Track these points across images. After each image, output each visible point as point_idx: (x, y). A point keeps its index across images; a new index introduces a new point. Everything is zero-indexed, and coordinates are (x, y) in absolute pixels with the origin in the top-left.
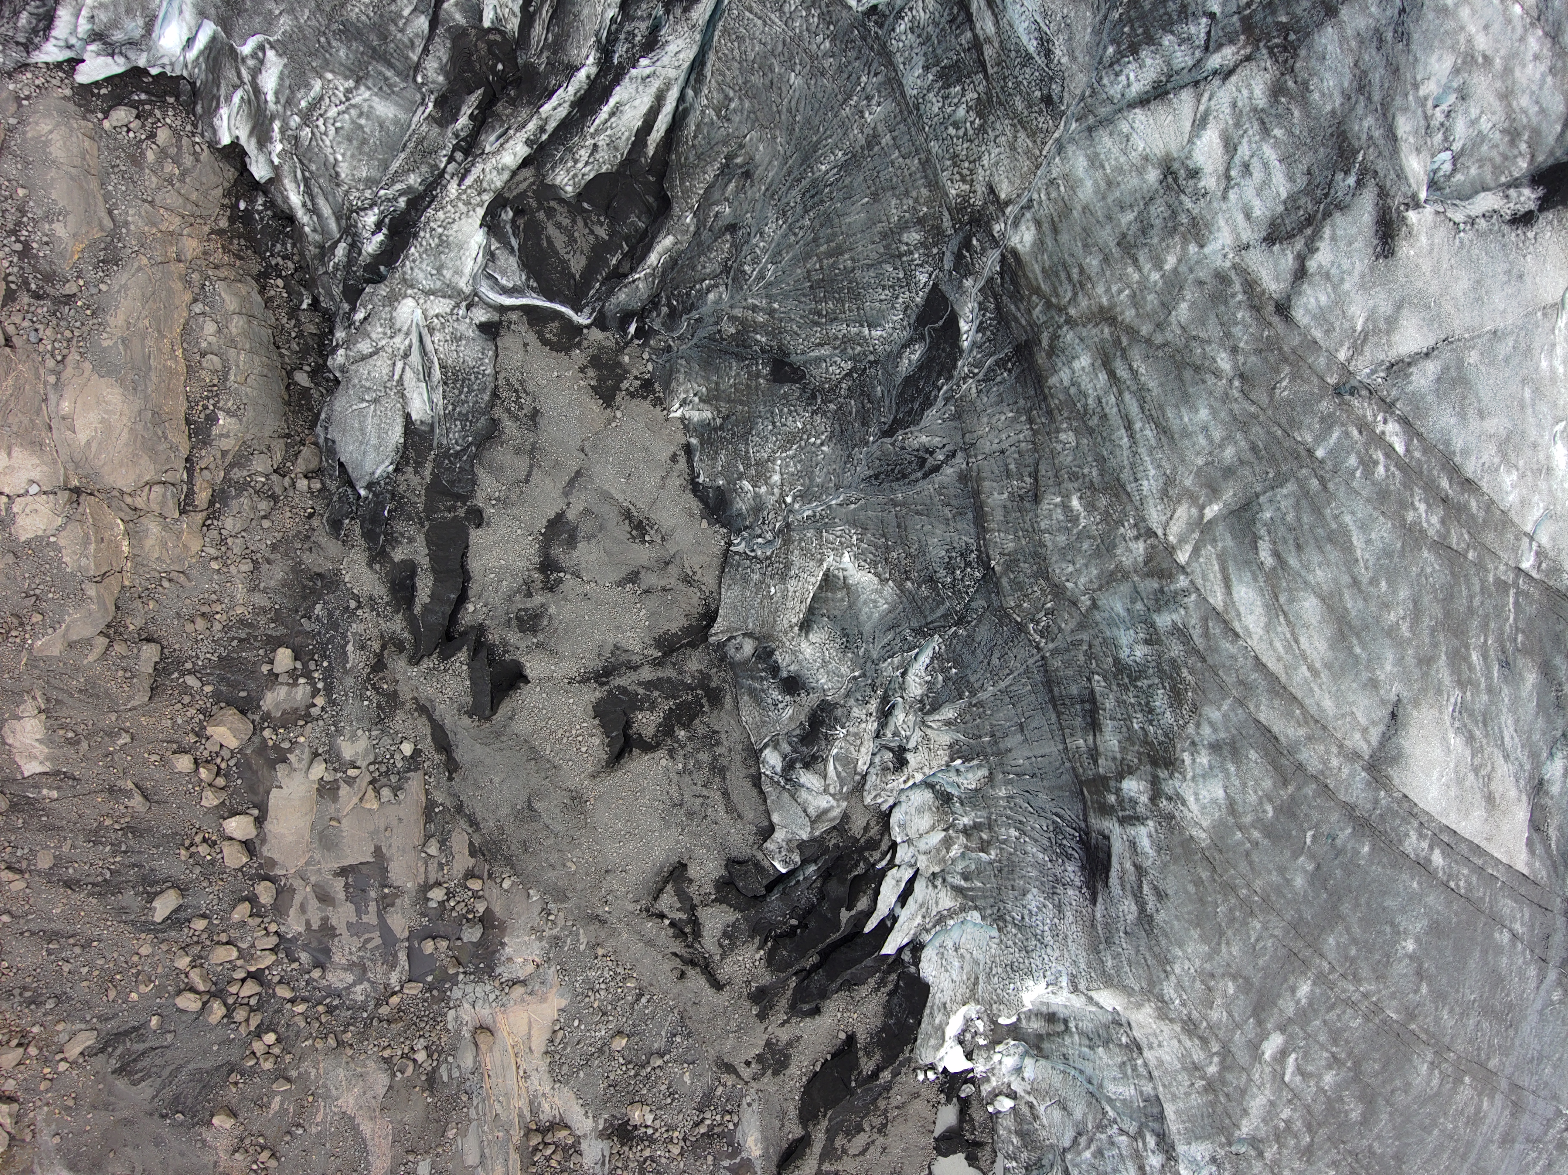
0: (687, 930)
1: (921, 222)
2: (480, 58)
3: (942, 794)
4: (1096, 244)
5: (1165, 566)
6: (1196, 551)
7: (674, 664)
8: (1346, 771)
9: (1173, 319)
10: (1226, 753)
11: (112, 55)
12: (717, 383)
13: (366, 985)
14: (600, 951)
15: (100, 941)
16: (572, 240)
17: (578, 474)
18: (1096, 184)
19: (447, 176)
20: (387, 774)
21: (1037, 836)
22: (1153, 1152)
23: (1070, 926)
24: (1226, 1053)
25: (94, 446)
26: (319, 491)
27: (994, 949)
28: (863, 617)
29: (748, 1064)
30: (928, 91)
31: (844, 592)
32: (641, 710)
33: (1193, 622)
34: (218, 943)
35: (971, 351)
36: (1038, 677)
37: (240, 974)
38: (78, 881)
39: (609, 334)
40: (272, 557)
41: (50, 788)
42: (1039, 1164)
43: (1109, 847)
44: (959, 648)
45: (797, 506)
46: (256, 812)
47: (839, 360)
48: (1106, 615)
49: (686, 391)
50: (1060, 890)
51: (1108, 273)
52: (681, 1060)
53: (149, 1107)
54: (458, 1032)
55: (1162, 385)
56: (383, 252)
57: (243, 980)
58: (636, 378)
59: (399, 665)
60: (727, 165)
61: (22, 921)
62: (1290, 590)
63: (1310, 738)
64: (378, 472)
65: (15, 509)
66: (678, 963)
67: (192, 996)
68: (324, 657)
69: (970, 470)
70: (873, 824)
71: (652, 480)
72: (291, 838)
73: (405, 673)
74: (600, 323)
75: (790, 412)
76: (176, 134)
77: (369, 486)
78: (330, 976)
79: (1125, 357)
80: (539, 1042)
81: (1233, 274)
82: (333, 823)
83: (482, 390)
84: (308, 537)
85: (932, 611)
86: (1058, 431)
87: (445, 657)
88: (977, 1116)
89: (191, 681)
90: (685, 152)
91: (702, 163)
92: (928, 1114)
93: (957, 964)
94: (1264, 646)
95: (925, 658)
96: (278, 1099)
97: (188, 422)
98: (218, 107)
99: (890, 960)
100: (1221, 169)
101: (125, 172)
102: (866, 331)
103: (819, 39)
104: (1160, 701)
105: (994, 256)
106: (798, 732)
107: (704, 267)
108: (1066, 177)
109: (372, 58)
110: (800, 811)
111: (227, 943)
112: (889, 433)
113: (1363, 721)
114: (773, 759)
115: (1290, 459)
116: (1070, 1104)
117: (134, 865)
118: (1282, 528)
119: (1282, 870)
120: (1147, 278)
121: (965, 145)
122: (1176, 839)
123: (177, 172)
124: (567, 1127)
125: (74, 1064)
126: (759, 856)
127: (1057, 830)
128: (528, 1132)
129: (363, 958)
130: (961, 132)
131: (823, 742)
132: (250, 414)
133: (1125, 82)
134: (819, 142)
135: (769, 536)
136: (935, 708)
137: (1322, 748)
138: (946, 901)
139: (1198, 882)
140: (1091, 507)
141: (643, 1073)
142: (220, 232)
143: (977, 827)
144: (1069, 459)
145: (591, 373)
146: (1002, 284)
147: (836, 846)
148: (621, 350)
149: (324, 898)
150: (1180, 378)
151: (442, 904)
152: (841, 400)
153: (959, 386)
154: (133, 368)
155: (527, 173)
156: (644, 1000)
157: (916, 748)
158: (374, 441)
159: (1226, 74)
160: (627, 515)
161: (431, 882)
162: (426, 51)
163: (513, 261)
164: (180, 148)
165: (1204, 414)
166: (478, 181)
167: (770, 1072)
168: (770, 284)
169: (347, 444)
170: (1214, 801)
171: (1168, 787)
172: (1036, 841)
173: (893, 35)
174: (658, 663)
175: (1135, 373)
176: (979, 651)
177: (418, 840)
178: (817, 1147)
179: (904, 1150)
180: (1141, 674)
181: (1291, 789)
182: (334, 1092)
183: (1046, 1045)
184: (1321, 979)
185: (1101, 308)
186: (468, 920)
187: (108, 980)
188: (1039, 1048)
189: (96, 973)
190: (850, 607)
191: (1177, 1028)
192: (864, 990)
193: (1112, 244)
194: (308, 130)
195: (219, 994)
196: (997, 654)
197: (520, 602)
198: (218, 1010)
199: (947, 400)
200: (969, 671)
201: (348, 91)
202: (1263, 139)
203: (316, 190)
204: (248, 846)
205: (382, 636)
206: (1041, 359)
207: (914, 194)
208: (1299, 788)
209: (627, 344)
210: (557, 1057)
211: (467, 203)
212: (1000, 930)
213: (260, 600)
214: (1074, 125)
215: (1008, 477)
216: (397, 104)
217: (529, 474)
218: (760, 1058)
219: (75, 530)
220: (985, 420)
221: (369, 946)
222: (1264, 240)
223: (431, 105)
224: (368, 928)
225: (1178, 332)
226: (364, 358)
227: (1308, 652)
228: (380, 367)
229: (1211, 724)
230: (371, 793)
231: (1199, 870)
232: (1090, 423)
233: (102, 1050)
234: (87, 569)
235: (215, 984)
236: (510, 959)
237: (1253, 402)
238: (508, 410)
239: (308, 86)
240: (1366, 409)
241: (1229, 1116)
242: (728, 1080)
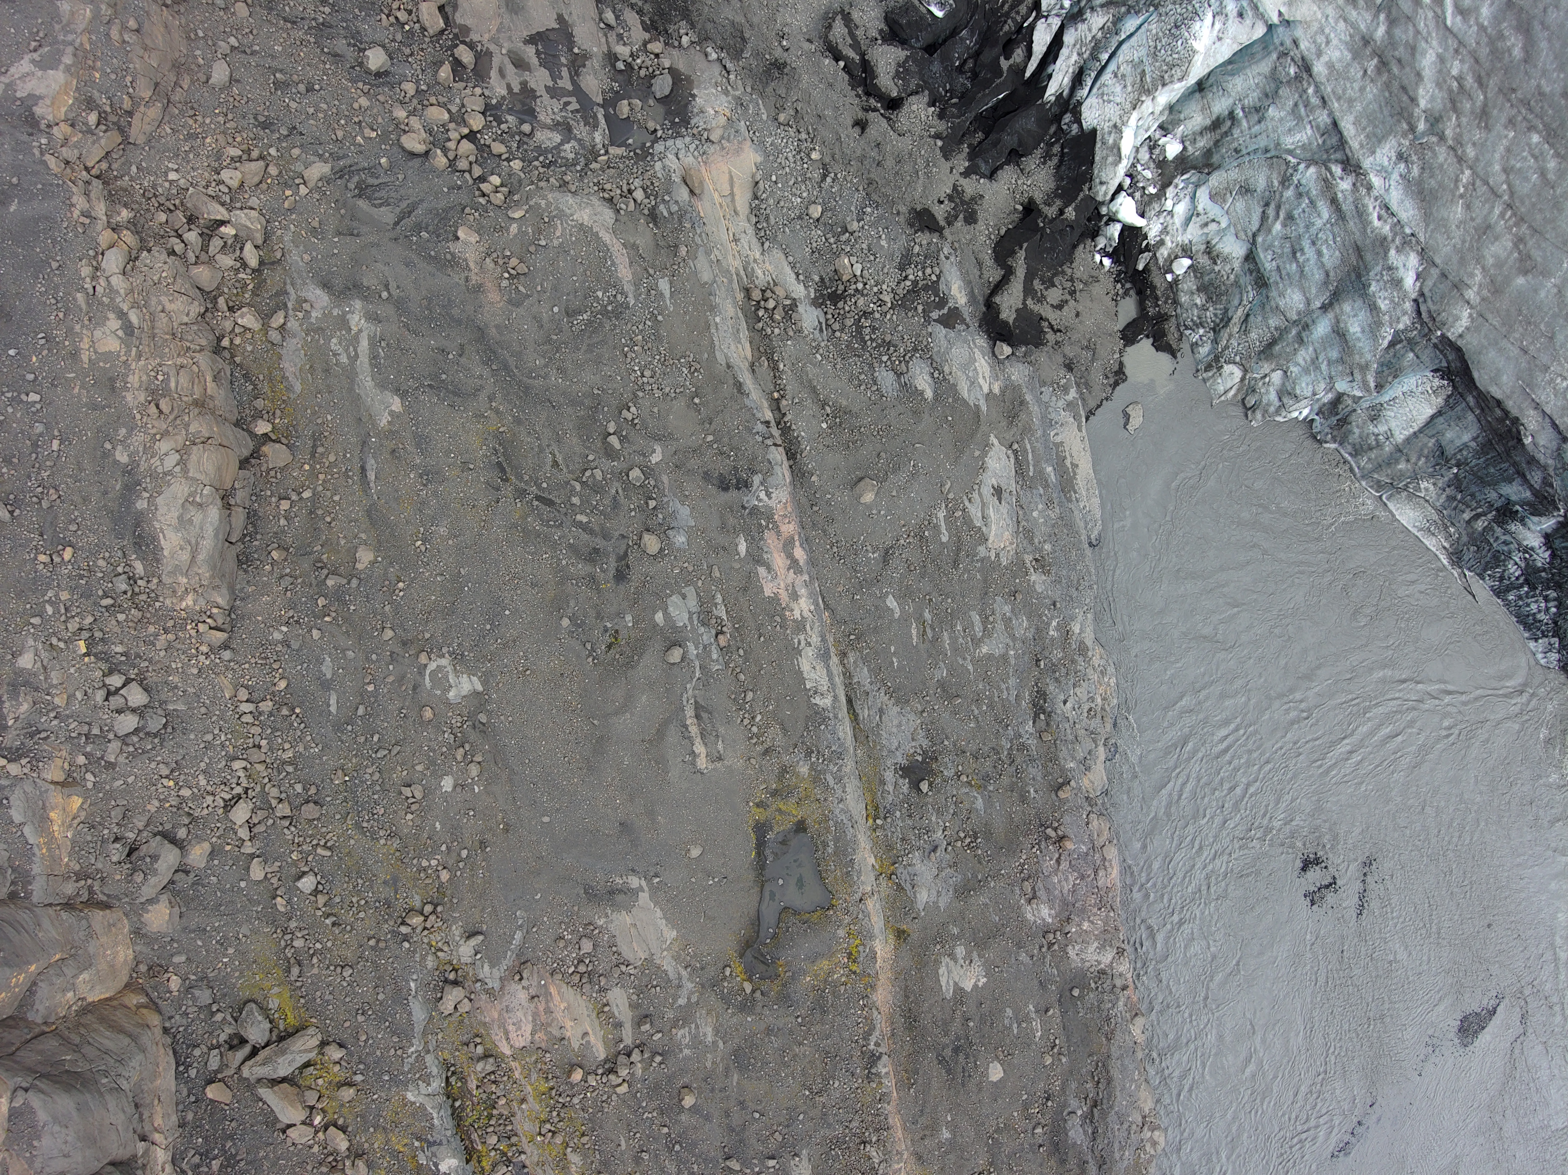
13: (573, 143)
14: (782, 117)
22: (1342, 179)
29: (940, 202)
34: (428, 106)
37: (454, 135)
52: (874, 226)
53: (393, 232)
54: (668, 178)
57: (459, 140)
67: (415, 136)
78: (538, 136)
80: (743, 200)
88: (1159, 289)
96: (515, 225)
111: (437, 106)
126: (918, 6)
128: (748, 291)
129: (566, 118)
141: (843, 239)
149: (520, 64)
151: (628, 65)
167: (962, 218)
179: (1096, 326)
183: (1215, 157)
186: (656, 77)
187: (333, 122)
188: (1210, 166)
189: (322, 116)
195: (438, 145)
198: (441, 161)
204: (443, 11)
218: (950, 199)
221: (570, 108)
224: (564, 93)
233: (339, 178)
236: (702, 109)
241: (1404, 88)
242: (924, 238)
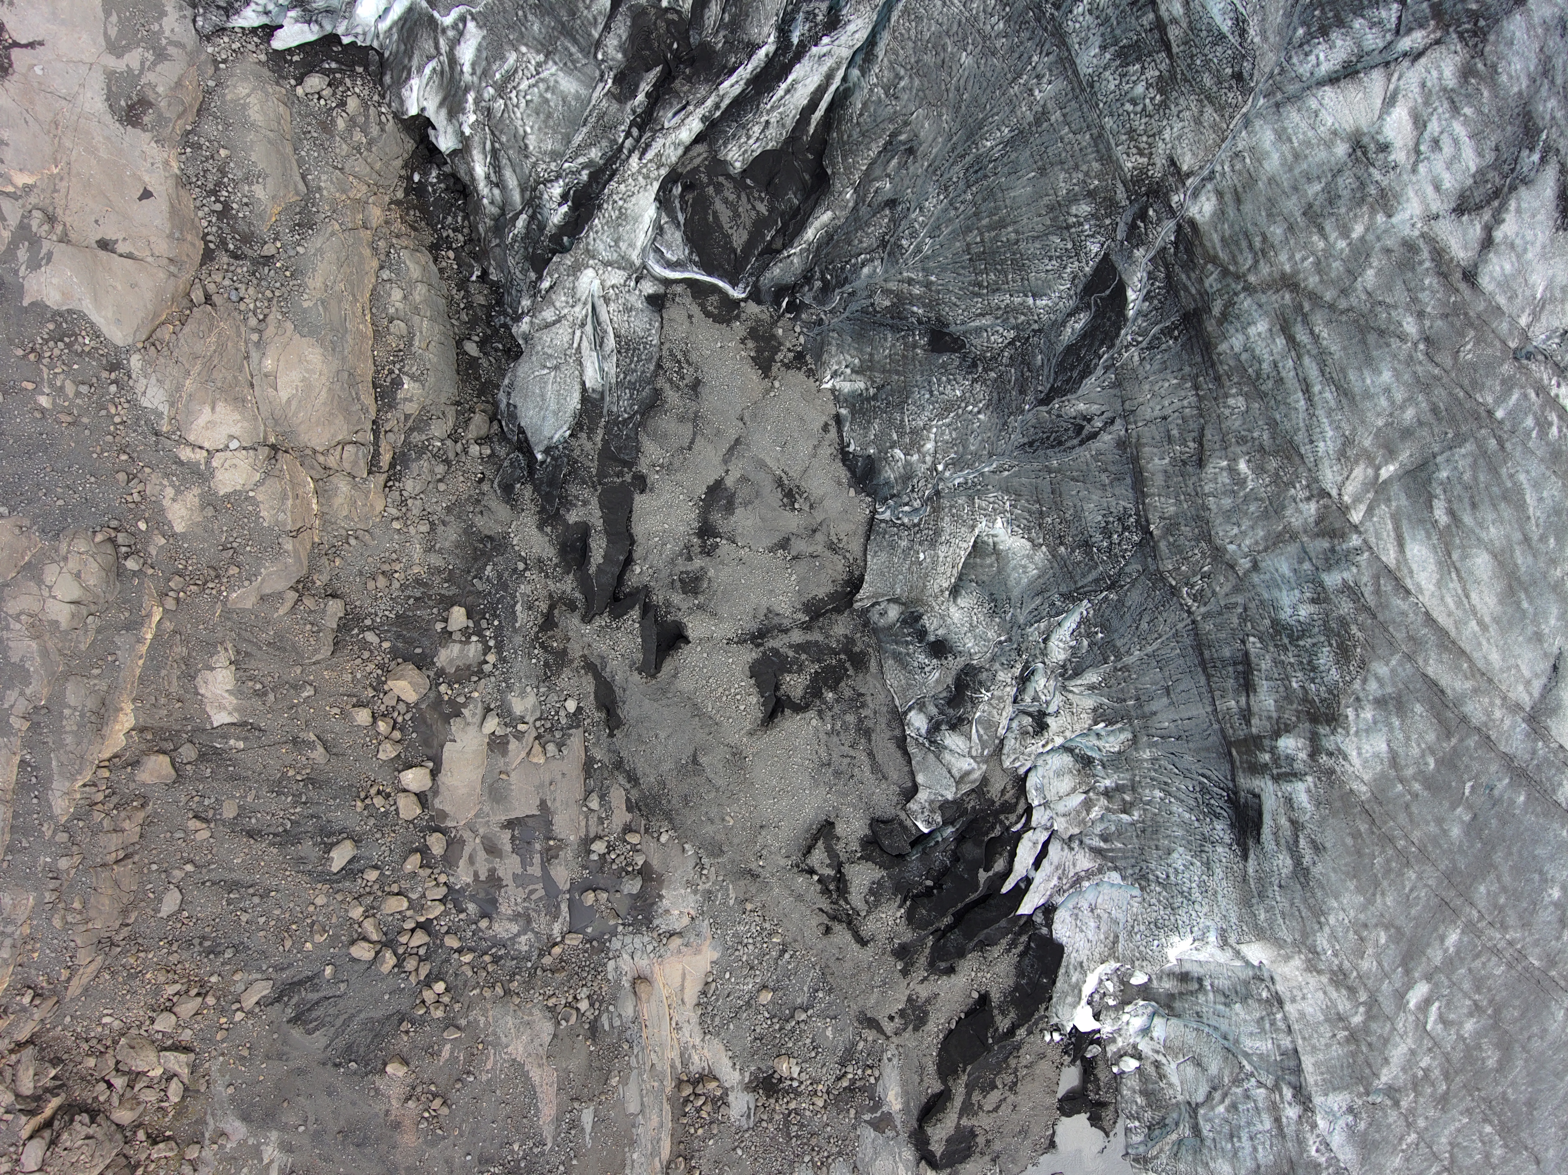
0: (832, 887)
1: (1091, 194)
2: (659, 36)
3: (1082, 757)
4: (1281, 214)
5: (1337, 525)
6: (1370, 511)
7: (821, 628)
8: (1507, 722)
9: (1358, 285)
10: (1391, 707)
11: (309, 22)
12: (871, 355)
13: (530, 935)
14: (749, 906)
15: (277, 891)
16: (736, 215)
17: (737, 441)
18: (1283, 156)
19: (625, 151)
20: (551, 730)
21: (1183, 796)
22: (1290, 1104)
23: (1220, 881)
24: (1373, 1003)
25: (294, 404)
26: (489, 457)
27: (1136, 906)
28: (1012, 582)
29: (891, 1018)
30: (1105, 69)
31: (994, 558)
32: (790, 672)
33: (1365, 579)
34: (389, 893)
35: (1135, 319)
36: (1188, 641)
37: (409, 925)
38: (260, 831)
39: (764, 308)
40: (447, 519)
41: (238, 739)
42: (1162, 1124)
43: (1260, 806)
44: (1107, 612)
45: (947, 474)
46: (431, 764)
47: (1001, 330)
48: (1267, 577)
49: (839, 363)
50: (1208, 847)
51: (1292, 242)
52: (823, 1015)
53: (322, 1056)
54: (618, 981)
55: (1344, 349)
56: (566, 224)
57: (413, 931)
58: (789, 350)
59: (572, 623)
60: (890, 143)
61: (204, 871)
62: (1463, 547)
63: (1476, 691)
64: (557, 437)
65: (215, 463)
66: (825, 919)
67: (366, 945)
68: (495, 616)
69: (1129, 436)
70: (1009, 787)
71: (804, 449)
72: (463, 791)
73: (579, 630)
74: (755, 296)
75: (949, 381)
76: (365, 104)
77: (547, 451)
78: (496, 926)
79: (1306, 321)
80: (691, 993)
81: (1421, 242)
82: (503, 776)
83: (649, 360)
84: (478, 501)
85: (1084, 576)
86: (1226, 396)
87: (617, 615)
88: (1103, 1076)
89: (370, 637)
90: (849, 130)
91: (867, 140)
92: (1052, 1075)
93: (1092, 924)
94: (1435, 601)
95: (1071, 623)
96: (448, 1047)
97: (375, 386)
98: (408, 77)
99: (1022, 922)
100: (1411, 144)
101: (316, 139)
102: (1030, 301)
103: (994, 20)
104: (1325, 658)
105: (1170, 225)
106: (944, 694)
107: (861, 242)
108: (1252, 149)
109: (561, 33)
110: (944, 772)
111: (397, 894)
112: (1046, 401)
113: (1527, 673)
114: (918, 722)
115: (1471, 420)
116: (1205, 1060)
117: (313, 816)
118: (1459, 487)
119: (1439, 821)
120: (1333, 246)
121: (1143, 121)
122: (1336, 793)
123: (364, 141)
124: (716, 1078)
125: (250, 1013)
126: (903, 816)
127: (1204, 790)
128: (679, 1084)
129: (527, 908)
130: (1139, 108)
131: (969, 705)
132: (431, 380)
133: (1314, 62)
134: (985, 119)
135: (917, 504)
136: (1077, 673)
137: (1487, 700)
138: (1084, 862)
139: (1356, 835)
140: (1259, 470)
141: (788, 1027)
142: (398, 203)
143: (1119, 789)
144: (1237, 423)
145: (751, 344)
146: (1175, 254)
147: (974, 808)
148: (774, 323)
149: (492, 850)
150: (1364, 342)
151: (602, 857)
152: (1002, 368)
153: (1120, 354)
154: (332, 330)
155: (701, 148)
156: (787, 956)
157: (1057, 713)
158: (553, 406)
159: (1416, 56)
160: (780, 483)
161: (592, 835)
162: (607, 28)
163: (678, 236)
164: (367, 117)
165: (1387, 376)
166: (659, 155)
167: (911, 1027)
168: (927, 258)
169: (528, 409)
170: (1377, 755)
171: (1329, 743)
172: (1182, 801)
173: (1070, 16)
174: (806, 627)
175: (1316, 338)
176: (1127, 615)
177: (579, 795)
178: (958, 1102)
179: (1032, 1109)
180: (1305, 631)
181: (1454, 741)
182: (504, 1039)
183: (1177, 1005)
184: (1470, 928)
185: (1283, 276)
186: (627, 873)
187: (283, 929)
188: (1170, 1007)
189: (273, 923)
190: (999, 572)
191: (1325, 979)
192: (996, 951)
193: (1298, 214)
194: (501, 101)
195: (389, 943)
196: (1146, 618)
197: (682, 565)
198: (389, 960)
199: (1107, 369)
200: (1116, 636)
201: (539, 65)
202: (1453, 117)
203: (504, 161)
204: (422, 798)
205: (551, 596)
206: (1211, 326)
207: (1084, 168)
208: (1462, 740)
209: (779, 317)
210: (710, 1008)
211: (647, 177)
212: (1142, 889)
213: (436, 560)
214: (1262, 101)
215: (1170, 443)
216: (578, 79)
217: (692, 442)
218: (902, 1013)
219: (274, 486)
220: (1147, 387)
221: (534, 897)
222: (1454, 210)
223: (610, 81)
224: (532, 879)
225: (1364, 297)
226: (548, 326)
227: (1478, 607)
228: (561, 335)
229: (1378, 679)
230: (537, 748)
231: (1358, 822)
232: (1264, 388)
233: (278, 1000)
234: (284, 524)
235: (385, 934)
236: (667, 911)
237: (1437, 365)
238: (670, 381)
239: (504, 59)
240: (1542, 372)
241: (1369, 1065)
242: (870, 1035)
